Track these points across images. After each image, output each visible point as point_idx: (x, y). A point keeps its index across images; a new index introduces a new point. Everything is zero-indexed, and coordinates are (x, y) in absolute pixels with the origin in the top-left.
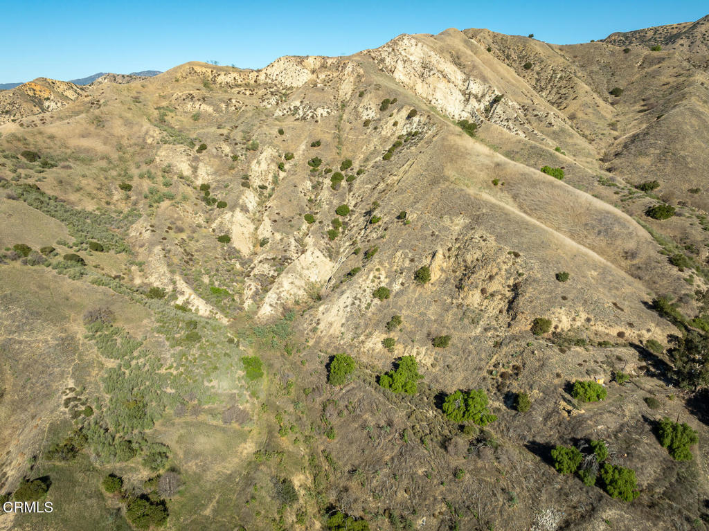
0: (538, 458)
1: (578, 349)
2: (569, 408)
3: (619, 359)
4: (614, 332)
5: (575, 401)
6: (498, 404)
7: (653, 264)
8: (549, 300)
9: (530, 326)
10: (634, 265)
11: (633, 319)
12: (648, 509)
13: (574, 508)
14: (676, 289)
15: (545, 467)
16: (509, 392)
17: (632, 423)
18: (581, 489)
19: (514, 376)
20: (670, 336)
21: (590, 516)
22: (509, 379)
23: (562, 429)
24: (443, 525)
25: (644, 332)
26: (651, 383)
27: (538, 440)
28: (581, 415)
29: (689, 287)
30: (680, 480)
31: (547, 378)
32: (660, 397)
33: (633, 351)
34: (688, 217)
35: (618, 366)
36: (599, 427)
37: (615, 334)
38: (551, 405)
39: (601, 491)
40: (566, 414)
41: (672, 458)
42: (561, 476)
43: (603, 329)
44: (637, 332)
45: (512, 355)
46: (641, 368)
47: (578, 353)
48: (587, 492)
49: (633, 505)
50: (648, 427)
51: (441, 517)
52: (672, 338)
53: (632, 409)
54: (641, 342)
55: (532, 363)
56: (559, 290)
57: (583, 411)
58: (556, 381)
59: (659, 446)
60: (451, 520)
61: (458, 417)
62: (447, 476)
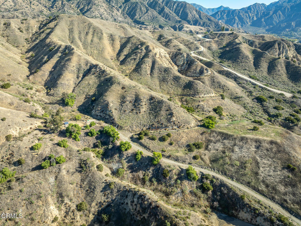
0: (38, 170)
1: (24, 138)
2: (36, 153)
3: (36, 134)
4: (29, 128)
5: (36, 151)
6: (13, 167)
7: (21, 104)
8: (5, 128)
9: (5, 140)
10: (15, 107)
11: (31, 123)
12: (69, 160)
13: (55, 173)
14: (32, 109)
15: (41, 171)
16: (14, 162)
17: (52, 147)
18: (54, 168)
19: (12, 157)
20: (41, 122)
21: (60, 171)
22: (11, 159)
23: (38, 159)
24: (28, 205)
25: (36, 124)
26: (48, 136)
27: (34, 166)
28: (41, 153)
29: (35, 107)
30: (70, 151)
31: (24, 150)
32: (52, 138)
33: (38, 131)
34: (15, 85)
35: (37, 136)
36: (47, 152)
37: (29, 129)
38: (30, 156)
39: (58, 164)
40: (37, 155)
41: (65, 148)
42: (47, 169)
43: (26, 129)
44: (34, 125)
45: (6, 151)
46: (42, 134)
47: (26, 139)
48: (56, 167)
49: (66, 162)
50: (56, 145)
51: (25, 204)
52: (42, 123)
53: (50, 144)
54: (36, 128)
55: (15, 150)
56: (6, 124)
57: (40, 152)
58: (27, 149)
59: (61, 148)
60: (29, 202)
61: (5, 180)
62: (19, 194)
